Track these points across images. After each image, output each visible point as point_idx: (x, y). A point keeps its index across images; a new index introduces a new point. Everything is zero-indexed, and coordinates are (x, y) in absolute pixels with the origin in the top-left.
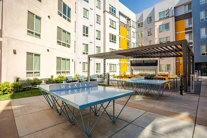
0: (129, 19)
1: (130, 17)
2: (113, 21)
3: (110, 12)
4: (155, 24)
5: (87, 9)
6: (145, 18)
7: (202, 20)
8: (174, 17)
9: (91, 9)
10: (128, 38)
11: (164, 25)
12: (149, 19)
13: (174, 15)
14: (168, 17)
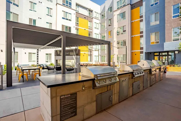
0: (91, 11)
1: (92, 9)
2: (68, 13)
3: (63, 4)
4: (114, 14)
5: (34, 2)
6: (107, 9)
7: (152, 5)
8: (129, 5)
9: (39, 2)
10: (89, 29)
11: (121, 14)
12: (110, 9)
13: (129, 3)
14: (125, 6)
